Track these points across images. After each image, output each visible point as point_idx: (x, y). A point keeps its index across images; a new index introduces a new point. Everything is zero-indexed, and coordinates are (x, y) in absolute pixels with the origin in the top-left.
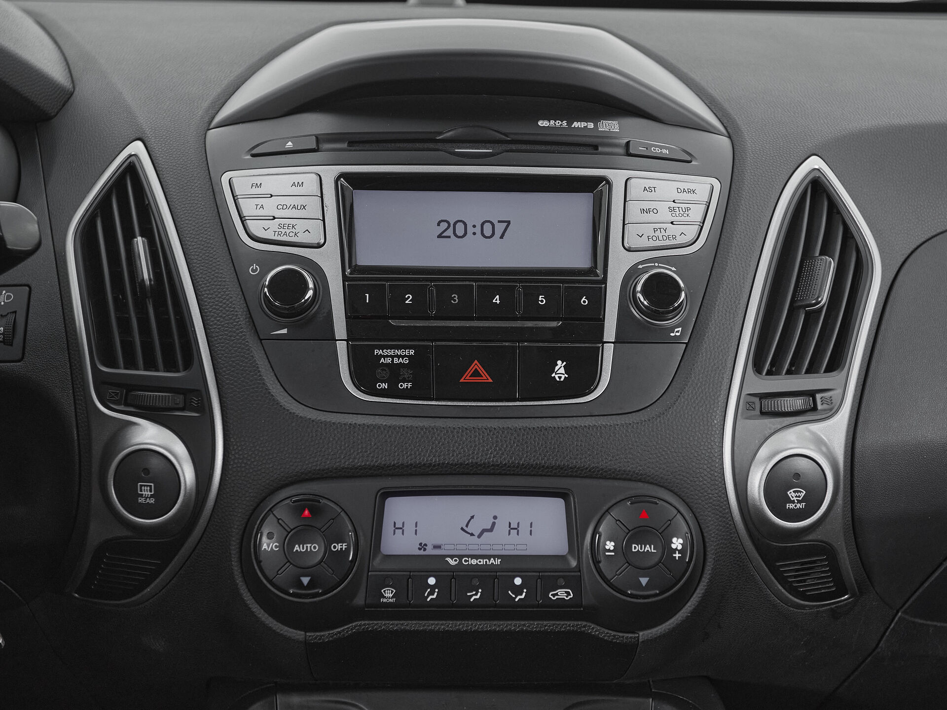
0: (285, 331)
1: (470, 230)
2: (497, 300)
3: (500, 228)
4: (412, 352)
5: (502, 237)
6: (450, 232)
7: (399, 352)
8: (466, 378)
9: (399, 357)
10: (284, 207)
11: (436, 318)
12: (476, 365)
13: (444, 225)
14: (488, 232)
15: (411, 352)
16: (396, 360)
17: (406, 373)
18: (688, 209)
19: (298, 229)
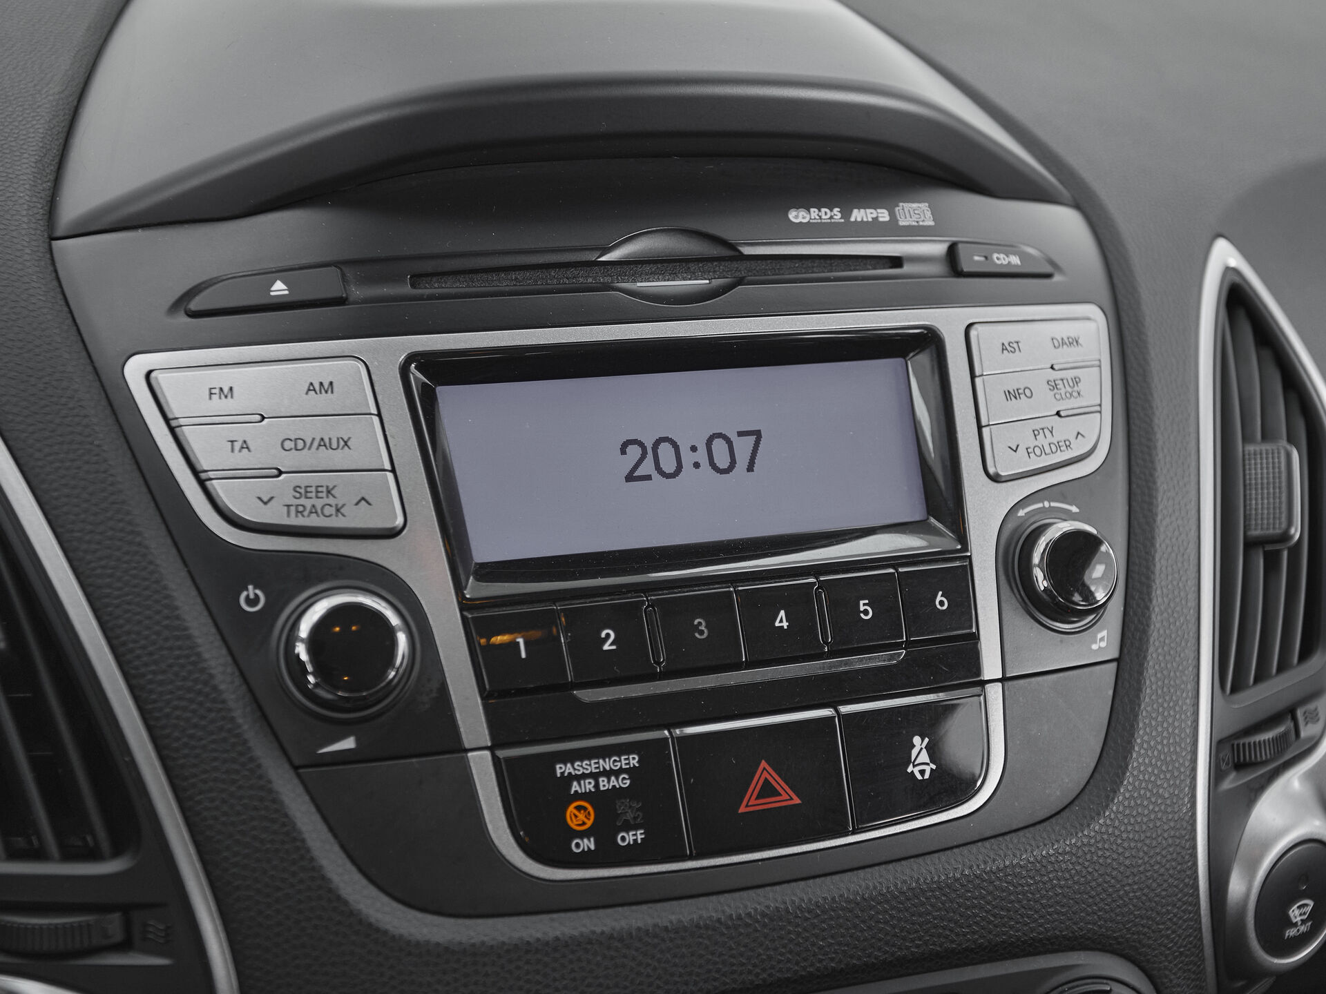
0: (349, 743)
1: (688, 458)
2: (781, 620)
3: (743, 447)
4: (634, 760)
5: (750, 468)
6: (647, 467)
7: (607, 764)
8: (750, 803)
9: (608, 774)
10: (298, 444)
11: (668, 675)
12: (765, 772)
13: (634, 451)
14: (722, 461)
15: (632, 762)
16: (604, 784)
17: (628, 810)
18: (1076, 381)
19: (341, 497)
